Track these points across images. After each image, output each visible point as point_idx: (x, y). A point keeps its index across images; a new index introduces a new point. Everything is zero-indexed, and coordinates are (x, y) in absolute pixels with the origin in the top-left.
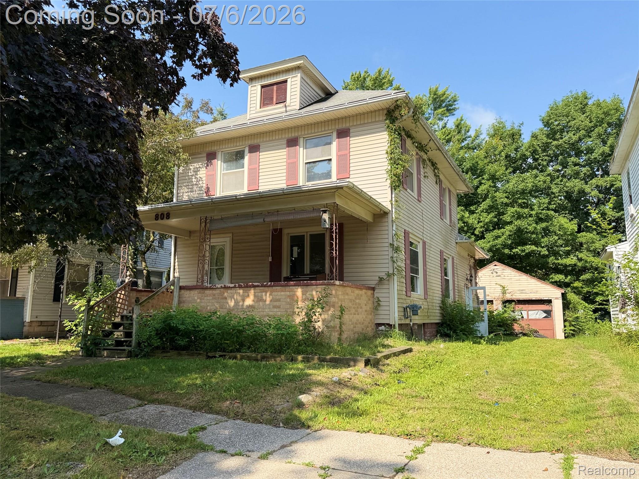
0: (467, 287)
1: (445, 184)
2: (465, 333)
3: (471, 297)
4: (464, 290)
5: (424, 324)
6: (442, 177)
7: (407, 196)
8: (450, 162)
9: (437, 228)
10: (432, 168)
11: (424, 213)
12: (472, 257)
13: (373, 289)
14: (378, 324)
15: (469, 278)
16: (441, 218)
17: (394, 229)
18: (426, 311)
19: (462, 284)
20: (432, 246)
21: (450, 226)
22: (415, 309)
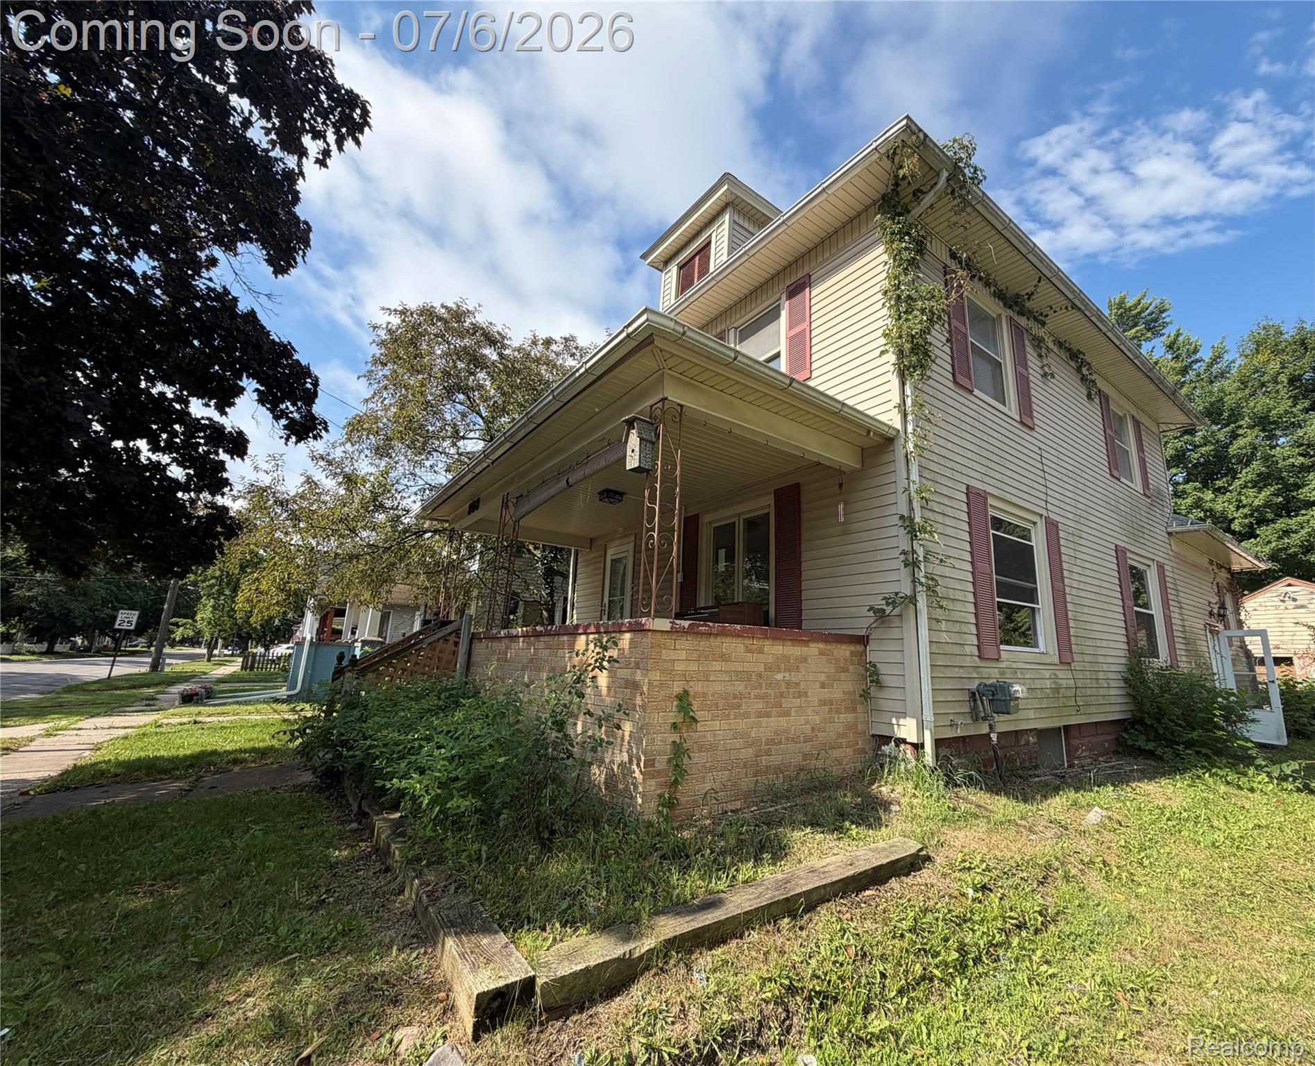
0: (1211, 632)
1: (1119, 405)
2: (1204, 751)
3: (1228, 653)
4: (1204, 638)
5: (1067, 728)
6: (1101, 384)
7: (974, 407)
8: (1118, 343)
9: (1099, 496)
10: (1073, 364)
11: (1044, 454)
12: (1220, 567)
13: (863, 640)
14: (879, 736)
15: (1215, 611)
16: (1112, 475)
17: (914, 476)
18: (1071, 693)
19: (1197, 623)
20: (1084, 535)
21: (1145, 495)
22: (999, 696)
